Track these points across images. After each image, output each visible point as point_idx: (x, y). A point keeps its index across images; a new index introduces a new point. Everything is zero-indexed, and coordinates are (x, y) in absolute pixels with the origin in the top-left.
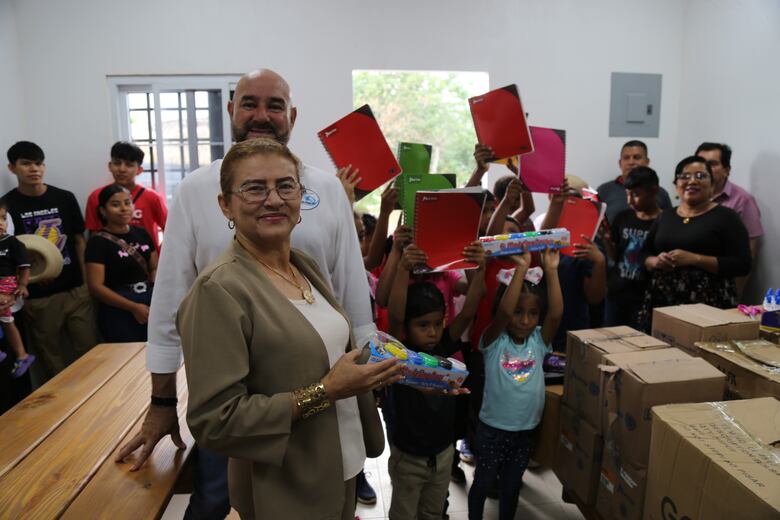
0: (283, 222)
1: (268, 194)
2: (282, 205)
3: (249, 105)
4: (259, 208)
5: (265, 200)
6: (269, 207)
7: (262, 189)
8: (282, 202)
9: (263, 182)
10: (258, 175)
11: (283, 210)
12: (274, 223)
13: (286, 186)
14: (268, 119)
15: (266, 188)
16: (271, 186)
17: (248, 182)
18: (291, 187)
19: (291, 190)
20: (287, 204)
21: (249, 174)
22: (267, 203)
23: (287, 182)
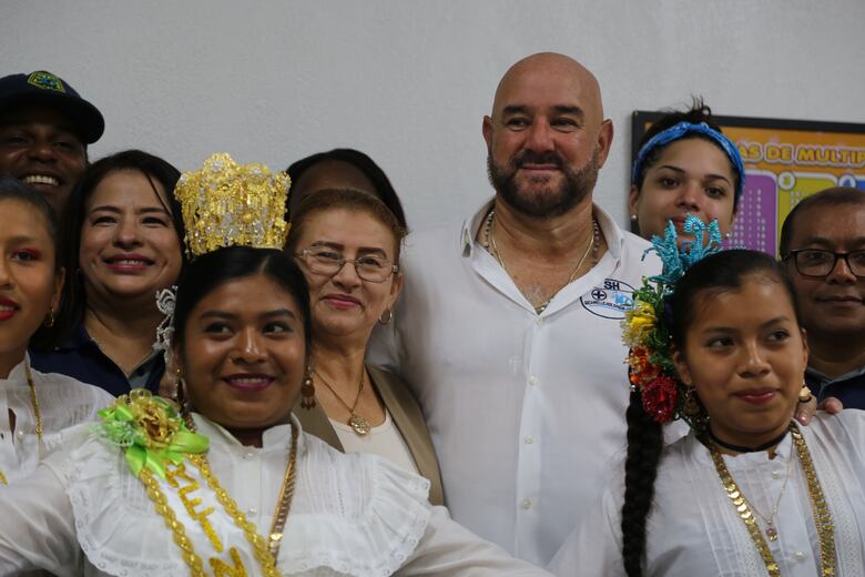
0: (352, 310)
1: (342, 266)
2: (356, 286)
3: (515, 122)
4: (325, 282)
5: (336, 274)
6: (339, 284)
7: (335, 257)
8: (359, 281)
9: (339, 247)
10: (335, 238)
11: (357, 294)
12: (341, 309)
13: (372, 262)
14: (552, 147)
15: (342, 257)
16: (350, 256)
17: (321, 244)
18: (377, 264)
19: (376, 268)
20: (364, 287)
21: (323, 234)
22: (337, 278)
23: (375, 256)
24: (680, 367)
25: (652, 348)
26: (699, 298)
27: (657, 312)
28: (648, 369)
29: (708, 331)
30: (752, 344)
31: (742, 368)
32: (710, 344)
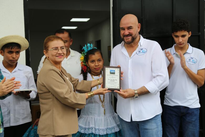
24: (87, 65)
25: (83, 62)
26: (90, 56)
27: (84, 57)
28: (83, 65)
29: (91, 60)
30: (96, 62)
31: (95, 65)
32: (91, 62)
